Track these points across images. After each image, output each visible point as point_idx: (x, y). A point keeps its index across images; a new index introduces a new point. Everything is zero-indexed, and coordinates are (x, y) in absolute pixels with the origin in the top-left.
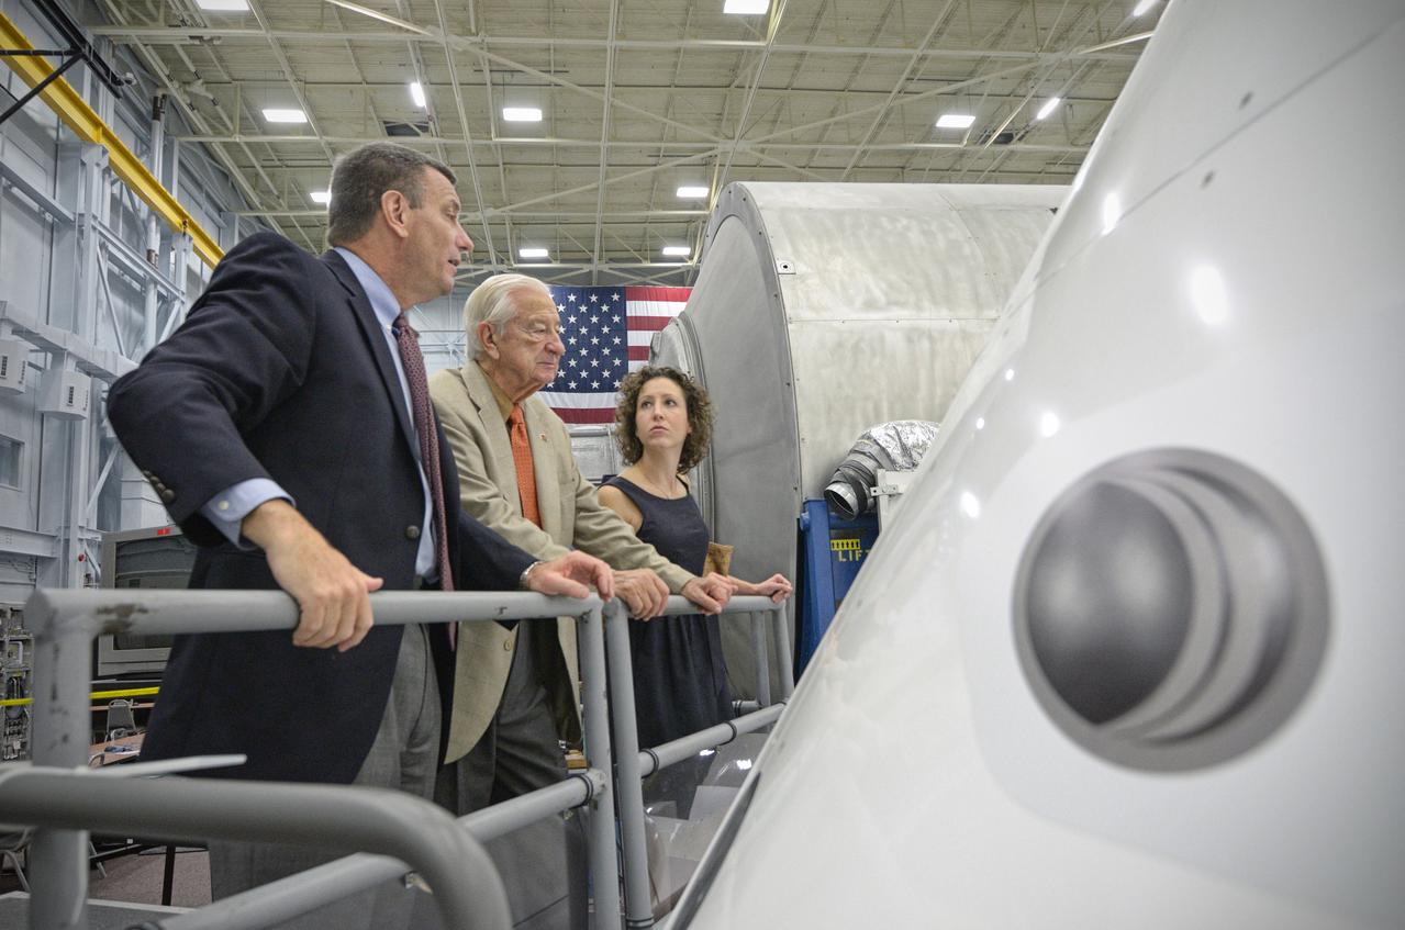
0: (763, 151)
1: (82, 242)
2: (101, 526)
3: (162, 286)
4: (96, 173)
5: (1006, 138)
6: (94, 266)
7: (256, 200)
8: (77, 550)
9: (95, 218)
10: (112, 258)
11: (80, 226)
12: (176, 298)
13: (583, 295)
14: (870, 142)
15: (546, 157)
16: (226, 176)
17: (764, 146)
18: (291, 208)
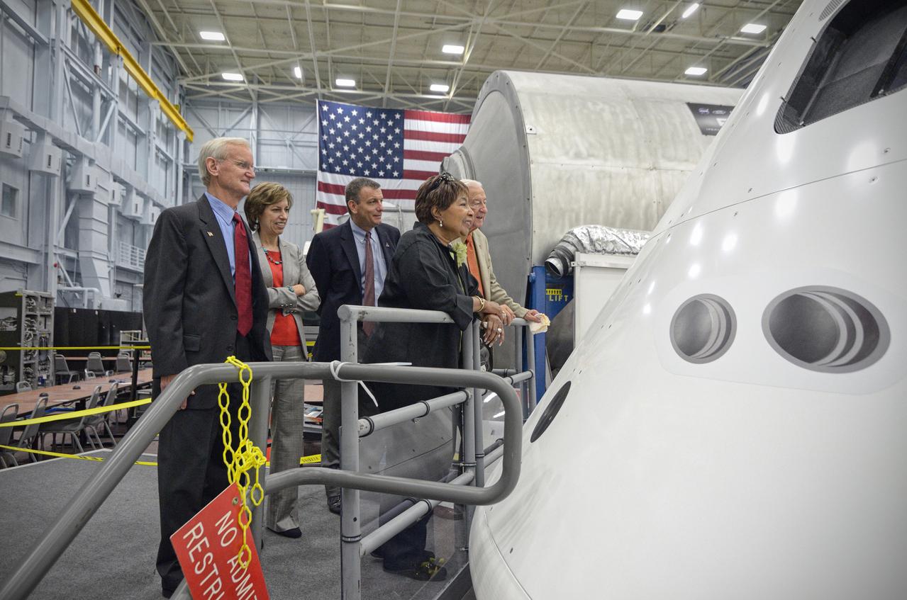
0: (501, 25)
1: (54, 58)
2: (67, 245)
3: (104, 90)
4: (63, 12)
5: (661, 28)
6: (62, 75)
7: (163, 34)
8: (53, 260)
9: (62, 42)
10: (73, 70)
11: (52, 47)
12: (112, 99)
13: (377, 113)
14: (572, 24)
15: (357, 19)
16: (143, 16)
17: (505, 22)
18: (187, 41)
